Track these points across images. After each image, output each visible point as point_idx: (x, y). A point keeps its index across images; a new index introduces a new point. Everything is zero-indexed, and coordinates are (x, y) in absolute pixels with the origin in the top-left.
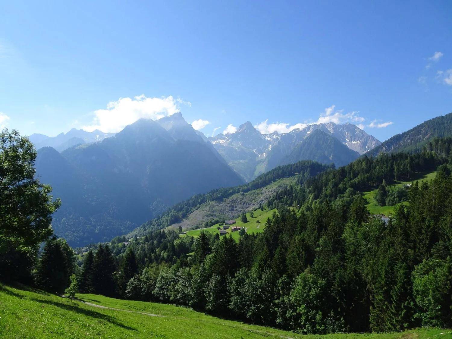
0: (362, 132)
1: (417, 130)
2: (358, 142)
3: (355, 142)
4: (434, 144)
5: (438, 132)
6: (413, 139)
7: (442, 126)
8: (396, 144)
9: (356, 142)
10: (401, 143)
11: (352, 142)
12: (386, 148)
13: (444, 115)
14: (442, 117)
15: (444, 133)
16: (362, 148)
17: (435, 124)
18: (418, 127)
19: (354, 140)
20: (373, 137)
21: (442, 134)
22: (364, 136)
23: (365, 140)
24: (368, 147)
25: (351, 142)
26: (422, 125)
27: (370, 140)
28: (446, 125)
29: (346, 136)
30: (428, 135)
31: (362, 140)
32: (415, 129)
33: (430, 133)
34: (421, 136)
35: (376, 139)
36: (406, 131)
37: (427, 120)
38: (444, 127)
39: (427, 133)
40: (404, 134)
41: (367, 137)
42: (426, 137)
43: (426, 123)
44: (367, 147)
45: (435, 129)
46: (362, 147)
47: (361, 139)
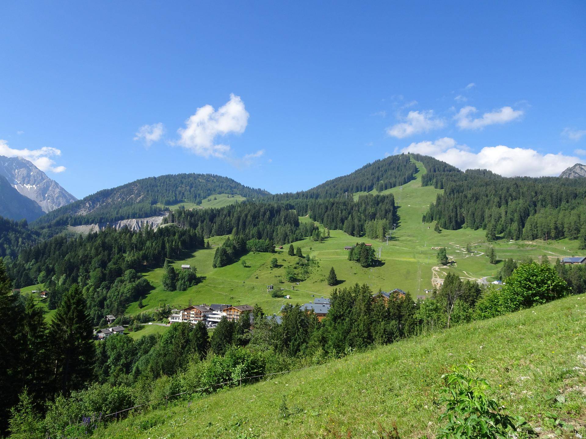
0: (41, 173)
1: (128, 188)
2: (34, 186)
3: (28, 186)
4: (177, 216)
5: (152, 194)
6: (123, 199)
7: (156, 189)
8: (103, 202)
9: (31, 186)
10: (110, 201)
11: (25, 185)
12: (89, 204)
13: (156, 176)
14: (155, 178)
15: (158, 197)
16: (39, 197)
17: (149, 185)
18: (130, 184)
19: (28, 183)
20: (56, 184)
21: (156, 198)
22: (43, 179)
23: (45, 186)
24: (49, 196)
25: (23, 185)
26: (134, 183)
27: (52, 186)
28: (159, 188)
29: (15, 175)
30: (142, 196)
31: (41, 185)
32: (126, 186)
33: (143, 194)
34: (133, 196)
35: (61, 187)
36: (116, 186)
37: (139, 179)
38: (158, 191)
39: (140, 193)
40: (113, 190)
41: (47, 182)
42: (139, 198)
43: (139, 181)
44: (46, 195)
45: (148, 191)
46: (40, 194)
47: (39, 183)
